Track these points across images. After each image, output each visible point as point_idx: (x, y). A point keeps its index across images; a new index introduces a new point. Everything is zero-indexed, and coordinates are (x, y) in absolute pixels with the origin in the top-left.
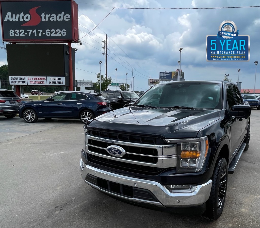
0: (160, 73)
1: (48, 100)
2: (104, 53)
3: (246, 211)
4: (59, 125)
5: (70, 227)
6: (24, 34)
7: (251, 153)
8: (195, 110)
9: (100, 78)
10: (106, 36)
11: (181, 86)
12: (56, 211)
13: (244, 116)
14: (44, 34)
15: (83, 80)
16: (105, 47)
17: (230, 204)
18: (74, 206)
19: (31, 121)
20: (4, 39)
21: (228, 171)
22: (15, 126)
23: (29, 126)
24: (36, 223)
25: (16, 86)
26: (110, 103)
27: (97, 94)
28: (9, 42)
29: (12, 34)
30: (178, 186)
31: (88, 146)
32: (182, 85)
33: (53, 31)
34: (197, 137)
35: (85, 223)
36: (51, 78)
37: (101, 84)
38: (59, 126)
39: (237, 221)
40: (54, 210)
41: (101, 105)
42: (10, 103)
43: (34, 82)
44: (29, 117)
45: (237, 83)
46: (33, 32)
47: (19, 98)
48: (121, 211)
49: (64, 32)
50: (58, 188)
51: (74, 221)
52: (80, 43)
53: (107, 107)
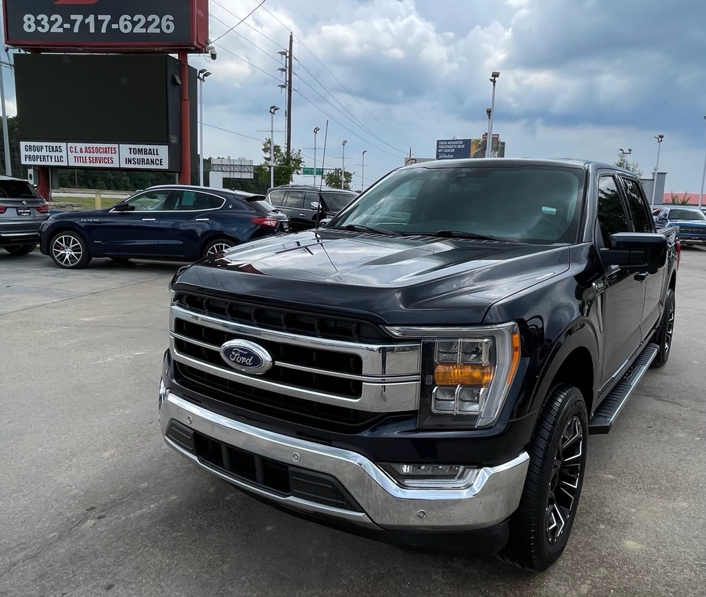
0: (438, 141)
1: (117, 208)
2: (284, 84)
3: (639, 546)
4: (145, 278)
5: (117, 568)
6: (61, 26)
7: (674, 374)
8: (496, 242)
9: (270, 153)
10: (291, 37)
11: (467, 173)
12: (86, 518)
13: (646, 264)
14: (114, 26)
15: (229, 158)
16: (286, 66)
17: (592, 523)
18: (141, 508)
19: (72, 263)
20: (8, 40)
21: (588, 426)
22: (29, 277)
23: (63, 277)
24: (23, 553)
25: (37, 168)
26: (286, 222)
27: (252, 195)
28: (23, 49)
29: (29, 26)
30: (423, 467)
31: (175, 338)
32: (469, 170)
33: (139, 20)
34: (483, 323)
35: (161, 561)
36: (131, 149)
37: (272, 168)
38: (145, 280)
39: (606, 578)
40: (83, 517)
41: (261, 225)
42: (19, 214)
43: (86, 160)
44: (67, 252)
45: (653, 174)
46: (87, 21)
47: (43, 202)
48: (269, 528)
49: (169, 23)
50: (106, 454)
51: (131, 553)
52: (212, 54)
53: (278, 231)
